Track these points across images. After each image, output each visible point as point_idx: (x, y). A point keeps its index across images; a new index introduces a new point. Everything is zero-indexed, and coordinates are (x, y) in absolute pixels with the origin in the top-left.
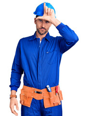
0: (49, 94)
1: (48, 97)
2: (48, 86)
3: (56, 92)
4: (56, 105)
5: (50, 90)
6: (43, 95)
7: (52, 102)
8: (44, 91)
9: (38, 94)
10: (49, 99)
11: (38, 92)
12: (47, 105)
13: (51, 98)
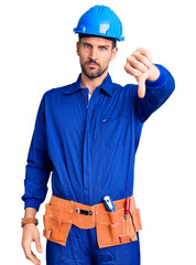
0: (109, 216)
1: (107, 223)
2: (107, 198)
3: (126, 212)
4: (124, 242)
5: (111, 207)
6: (95, 219)
7: (117, 234)
8: (96, 209)
9: (84, 216)
10: (110, 227)
11: (84, 212)
12: (104, 241)
13: (114, 226)
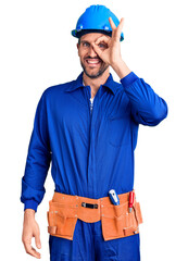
0: (114, 209)
2: (112, 192)
4: (128, 234)
5: (116, 201)
6: (101, 213)
9: (89, 210)
10: (115, 220)
11: (89, 206)
